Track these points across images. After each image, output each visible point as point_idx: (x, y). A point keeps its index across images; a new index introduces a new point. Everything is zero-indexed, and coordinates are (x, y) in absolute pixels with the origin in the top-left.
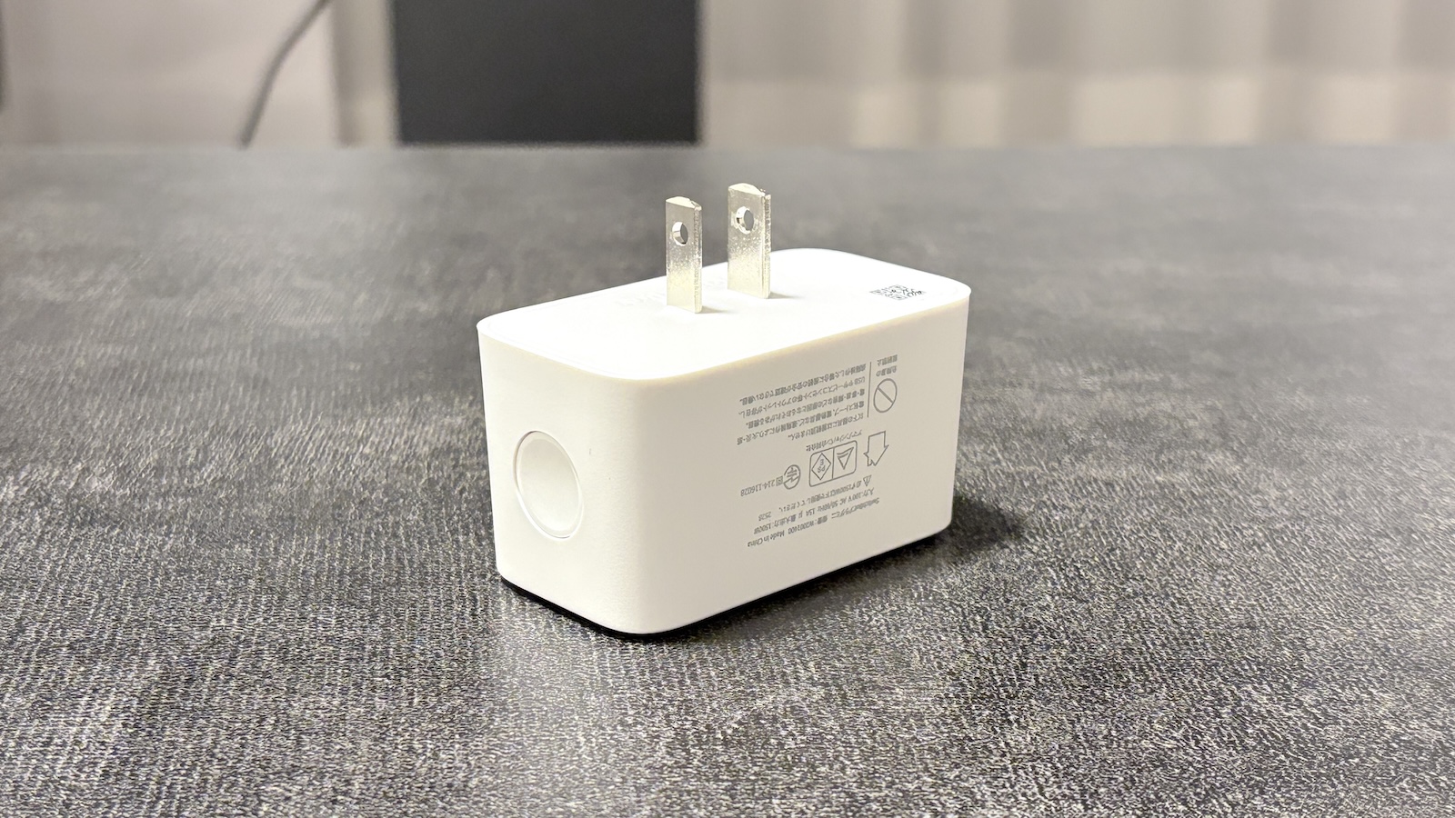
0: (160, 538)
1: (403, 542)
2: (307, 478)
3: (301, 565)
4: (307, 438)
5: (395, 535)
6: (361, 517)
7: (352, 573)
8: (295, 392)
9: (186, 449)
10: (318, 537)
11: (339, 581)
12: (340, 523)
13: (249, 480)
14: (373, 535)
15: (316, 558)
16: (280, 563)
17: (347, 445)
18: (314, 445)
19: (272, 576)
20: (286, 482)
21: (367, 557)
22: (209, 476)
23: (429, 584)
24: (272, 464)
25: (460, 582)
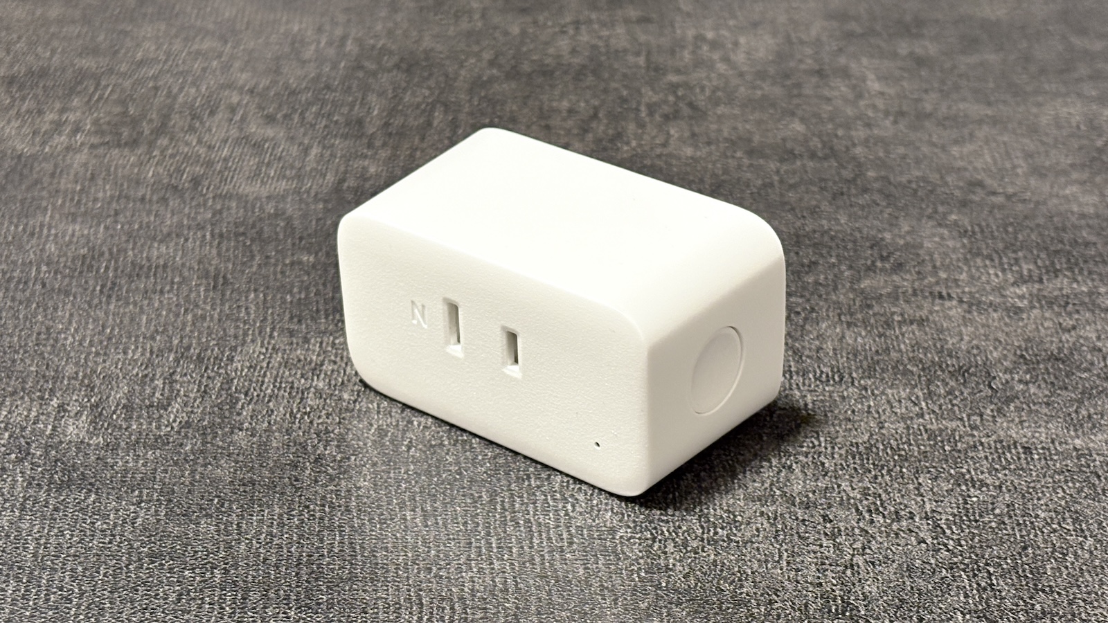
0: (132, 508)
1: (355, 520)
2: (266, 424)
3: (261, 550)
4: (265, 365)
5: (348, 510)
6: (316, 481)
7: (310, 563)
8: (252, 295)
9: (152, 380)
10: (277, 510)
11: (297, 574)
12: (297, 489)
13: (212, 425)
14: (327, 509)
15: (276, 541)
16: (243, 546)
17: (302, 376)
18: (271, 374)
19: (236, 566)
20: (247, 430)
21: (322, 541)
22: (174, 421)
23: (378, 581)
24: (233, 402)
25: (408, 578)
